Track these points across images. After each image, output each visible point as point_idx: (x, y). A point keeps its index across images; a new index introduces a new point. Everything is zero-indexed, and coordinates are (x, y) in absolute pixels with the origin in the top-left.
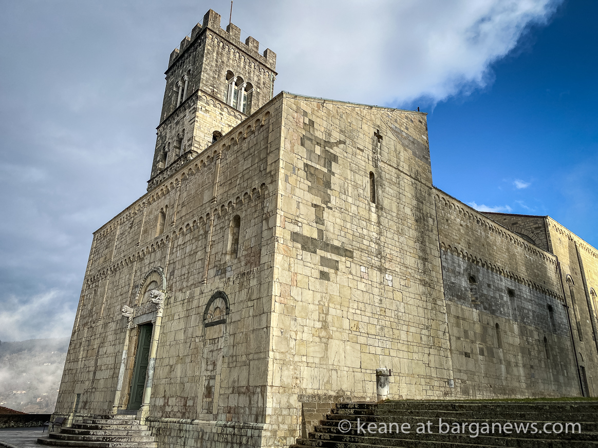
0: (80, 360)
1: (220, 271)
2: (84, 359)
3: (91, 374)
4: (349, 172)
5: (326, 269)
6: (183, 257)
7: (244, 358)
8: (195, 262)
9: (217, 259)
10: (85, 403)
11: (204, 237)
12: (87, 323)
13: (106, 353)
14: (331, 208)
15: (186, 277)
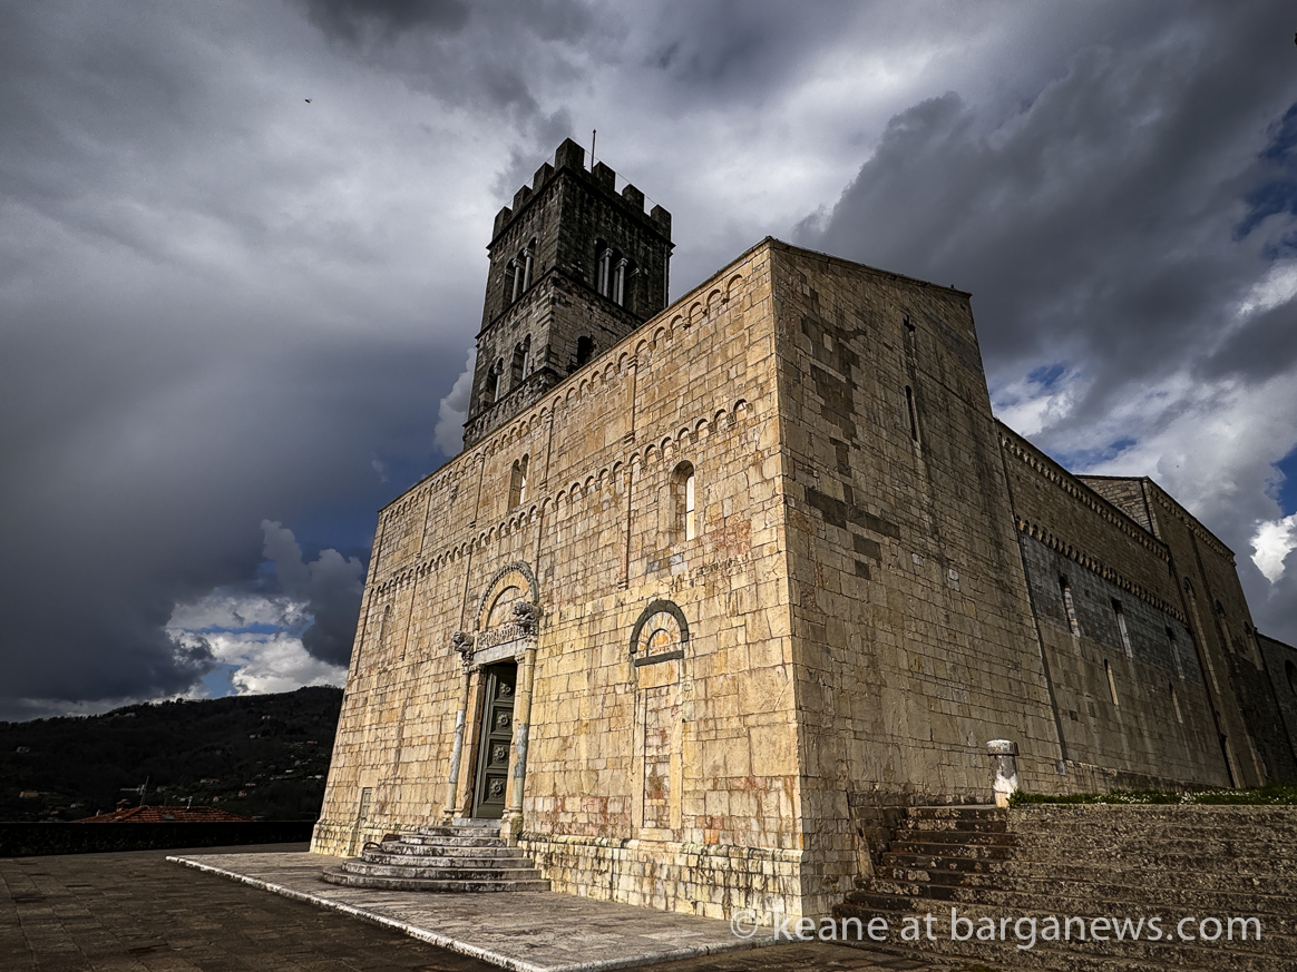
0: (367, 728)
1: (657, 564)
2: (374, 727)
3: (392, 755)
4: (876, 384)
5: (864, 559)
6: (570, 542)
7: (735, 723)
8: (597, 550)
9: (647, 542)
10: (383, 805)
11: (613, 504)
12: (375, 664)
13: (419, 716)
14: (858, 447)
15: (579, 577)
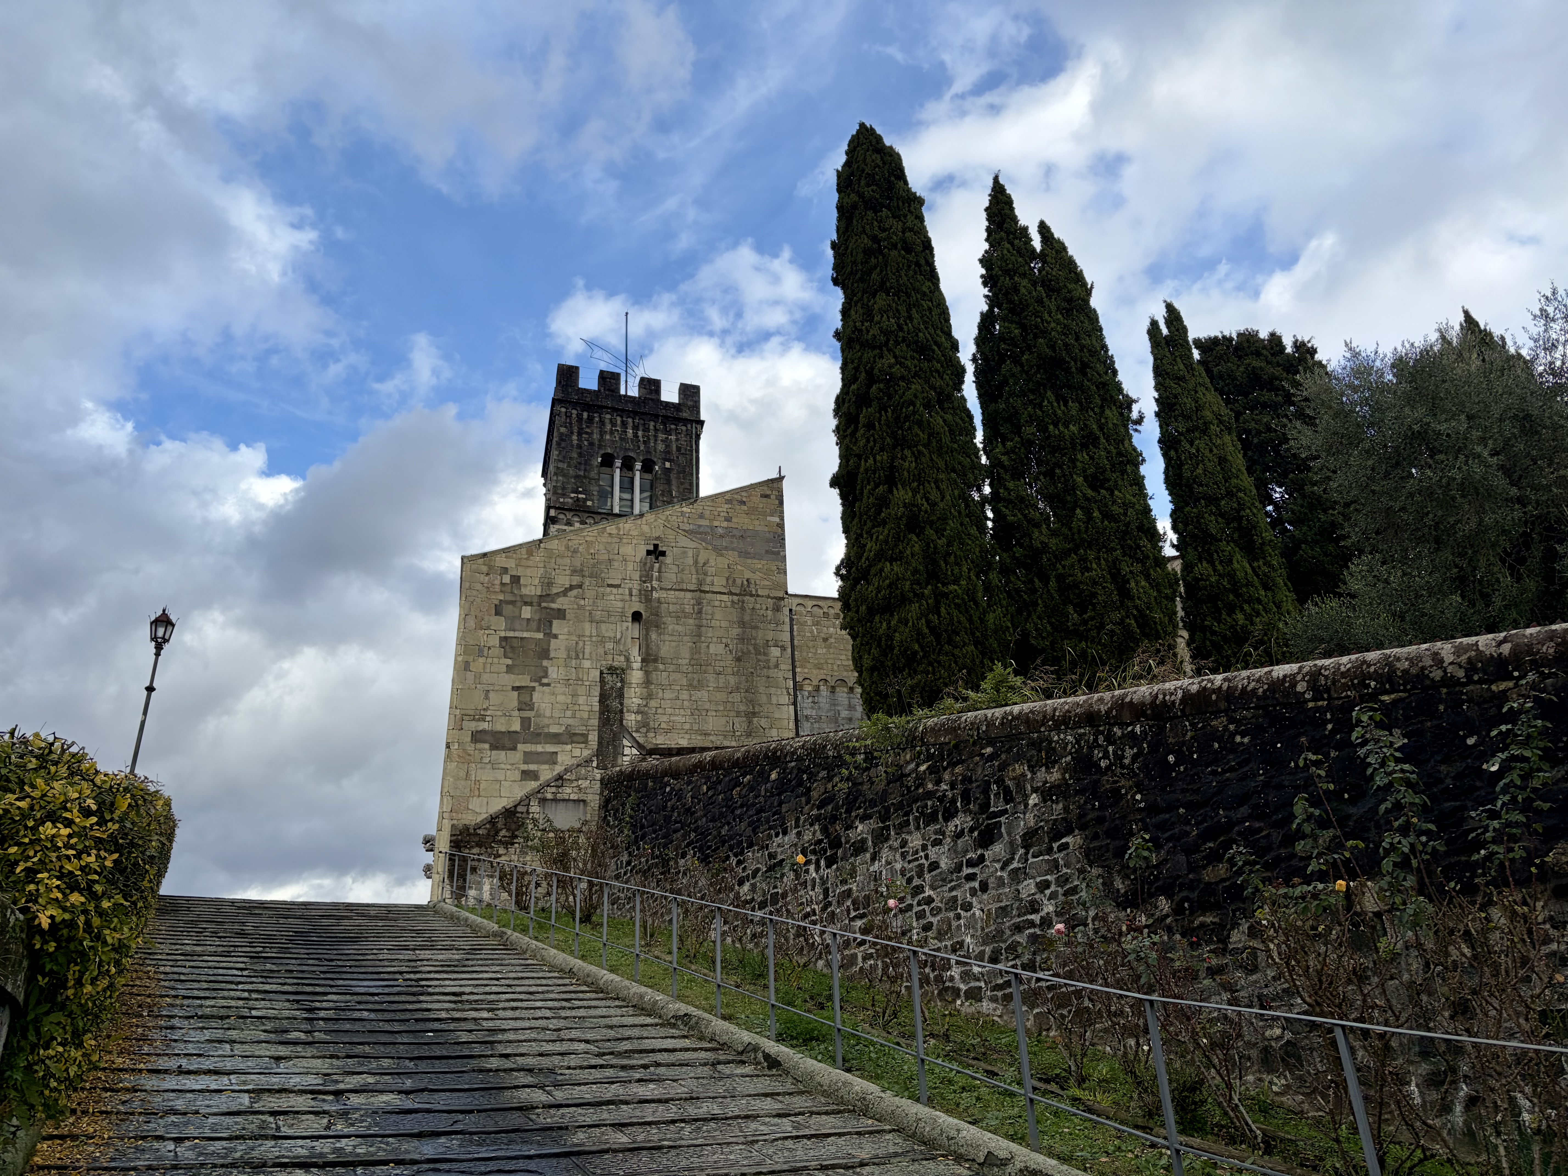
4: (587, 625)
5: (532, 767)
14: (548, 685)
